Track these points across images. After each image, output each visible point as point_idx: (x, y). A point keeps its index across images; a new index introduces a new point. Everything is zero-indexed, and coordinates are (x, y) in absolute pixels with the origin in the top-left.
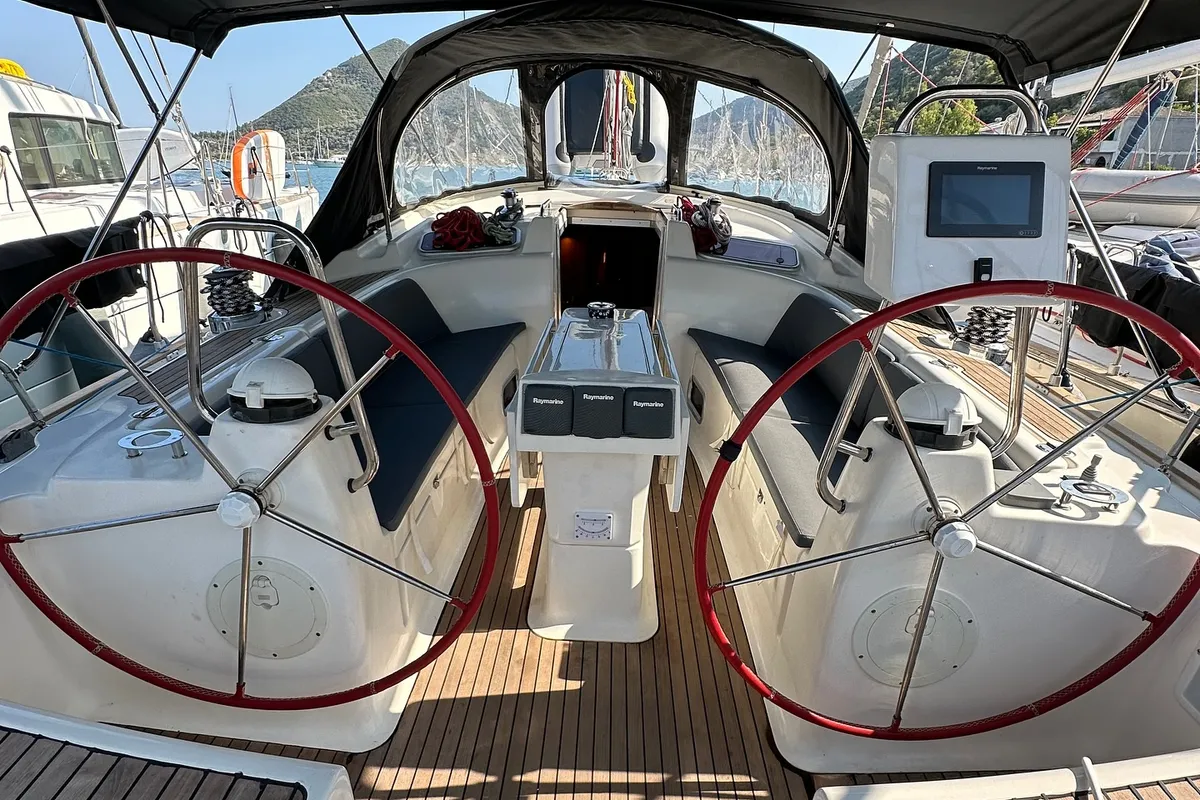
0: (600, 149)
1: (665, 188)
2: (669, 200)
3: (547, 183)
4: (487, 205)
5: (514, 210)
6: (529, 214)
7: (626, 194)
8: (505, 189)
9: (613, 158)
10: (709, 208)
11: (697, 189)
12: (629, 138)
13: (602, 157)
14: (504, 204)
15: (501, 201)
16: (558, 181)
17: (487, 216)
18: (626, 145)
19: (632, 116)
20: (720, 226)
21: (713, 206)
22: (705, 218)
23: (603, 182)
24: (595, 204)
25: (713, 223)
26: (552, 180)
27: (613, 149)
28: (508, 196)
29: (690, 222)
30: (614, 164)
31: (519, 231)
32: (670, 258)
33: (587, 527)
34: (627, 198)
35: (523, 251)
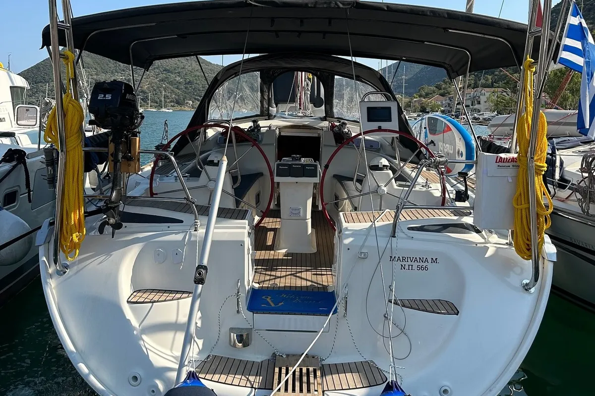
0: (293, 100)
1: (324, 119)
2: (326, 124)
3: (270, 117)
4: (246, 126)
5: (257, 127)
6: (263, 130)
7: (306, 121)
8: (253, 119)
9: (300, 105)
10: (342, 126)
11: (339, 119)
12: (309, 95)
13: (294, 105)
14: (252, 125)
15: (251, 124)
16: (275, 116)
17: (246, 130)
18: (307, 99)
19: (310, 84)
20: (347, 134)
21: (344, 125)
22: (340, 130)
23: (295, 116)
24: (292, 126)
25: (343, 132)
26: (272, 115)
27: (300, 101)
28: (254, 122)
29: (333, 131)
30: (301, 109)
31: (260, 136)
32: (325, 145)
33: (294, 212)
34: (306, 123)
35: (263, 143)
